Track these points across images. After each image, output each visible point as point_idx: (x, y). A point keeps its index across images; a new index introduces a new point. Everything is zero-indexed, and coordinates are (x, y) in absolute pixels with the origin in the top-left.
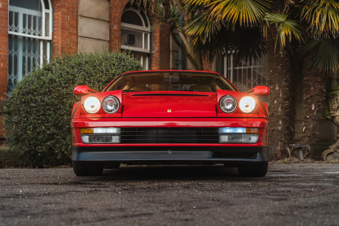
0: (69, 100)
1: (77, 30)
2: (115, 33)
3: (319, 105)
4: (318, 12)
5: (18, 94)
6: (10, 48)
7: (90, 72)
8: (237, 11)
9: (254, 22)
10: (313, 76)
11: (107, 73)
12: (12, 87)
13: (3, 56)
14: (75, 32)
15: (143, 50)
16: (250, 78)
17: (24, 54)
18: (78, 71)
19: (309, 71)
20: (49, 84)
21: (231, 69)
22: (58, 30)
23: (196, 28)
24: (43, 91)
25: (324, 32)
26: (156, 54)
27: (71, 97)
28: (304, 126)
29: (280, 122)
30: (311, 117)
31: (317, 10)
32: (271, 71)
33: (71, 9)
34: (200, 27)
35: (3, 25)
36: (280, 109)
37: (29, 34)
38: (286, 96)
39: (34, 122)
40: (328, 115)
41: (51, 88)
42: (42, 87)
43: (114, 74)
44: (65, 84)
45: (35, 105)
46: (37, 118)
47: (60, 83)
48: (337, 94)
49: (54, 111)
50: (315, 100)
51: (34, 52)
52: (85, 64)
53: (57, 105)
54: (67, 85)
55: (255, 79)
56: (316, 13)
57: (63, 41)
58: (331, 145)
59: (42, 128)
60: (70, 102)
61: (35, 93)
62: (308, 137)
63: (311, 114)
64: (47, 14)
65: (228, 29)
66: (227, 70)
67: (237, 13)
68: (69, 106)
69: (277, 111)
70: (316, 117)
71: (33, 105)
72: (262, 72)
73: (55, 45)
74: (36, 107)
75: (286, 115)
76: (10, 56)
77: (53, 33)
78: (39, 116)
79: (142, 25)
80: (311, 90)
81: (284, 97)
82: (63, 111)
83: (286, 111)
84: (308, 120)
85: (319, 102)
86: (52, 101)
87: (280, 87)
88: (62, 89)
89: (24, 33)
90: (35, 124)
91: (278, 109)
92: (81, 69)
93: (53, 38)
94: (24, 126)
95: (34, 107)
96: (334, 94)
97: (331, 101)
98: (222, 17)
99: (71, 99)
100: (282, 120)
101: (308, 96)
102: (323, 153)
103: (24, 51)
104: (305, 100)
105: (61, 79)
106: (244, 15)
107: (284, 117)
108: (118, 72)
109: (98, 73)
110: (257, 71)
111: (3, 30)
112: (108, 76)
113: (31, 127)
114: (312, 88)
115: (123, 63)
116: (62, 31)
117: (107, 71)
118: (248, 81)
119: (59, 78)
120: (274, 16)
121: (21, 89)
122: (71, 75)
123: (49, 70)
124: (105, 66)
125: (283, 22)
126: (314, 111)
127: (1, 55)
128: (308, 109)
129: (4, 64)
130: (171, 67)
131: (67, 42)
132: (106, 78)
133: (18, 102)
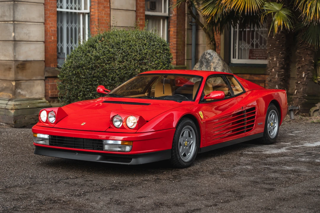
0: (111, 74)
1: (110, 3)
2: (140, 3)
3: (309, 73)
4: (309, 4)
5: (70, 67)
6: (58, 21)
7: (127, 51)
9: (256, 11)
10: (304, 49)
11: (140, 52)
12: (60, 55)
13: (53, 31)
14: (108, 6)
15: (162, 14)
16: (253, 38)
17: (68, 25)
18: (117, 50)
19: (301, 45)
20: (95, 60)
21: (238, 30)
22: (95, 5)
23: (210, 9)
24: (90, 66)
25: (313, 21)
26: (174, 17)
27: (113, 72)
28: (296, 89)
29: (277, 87)
30: (301, 83)
31: (308, 2)
32: (270, 45)
34: (213, 8)
35: (53, 5)
36: (277, 76)
37: (71, 9)
38: (282, 66)
39: (84, 90)
40: (316, 80)
41: (97, 64)
42: (89, 62)
43: (146, 54)
44: (108, 61)
45: (84, 77)
46: (86, 87)
47: (104, 60)
49: (99, 82)
50: (305, 69)
51: (75, 23)
52: (122, 43)
53: (102, 78)
54: (109, 62)
55: (257, 40)
56: (307, 5)
57: (99, 14)
58: (317, 103)
59: (90, 95)
60: (112, 76)
61: (84, 68)
62: (299, 98)
63: (302, 80)
66: (234, 31)
68: (111, 78)
69: (274, 78)
70: (306, 82)
71: (83, 76)
72: (264, 34)
73: (92, 17)
74: (85, 78)
75: (282, 81)
76: (58, 28)
77: (90, 7)
78: (88, 85)
80: (303, 61)
81: (280, 66)
82: (107, 83)
83: (282, 77)
84: (299, 85)
85: (308, 70)
86: (97, 74)
87: (277, 58)
88: (106, 65)
89: (67, 8)
90: (84, 91)
91: (276, 76)
92: (119, 48)
93: (90, 11)
94: (76, 93)
95: (83, 78)
97: (318, 68)
98: (231, 7)
99: (113, 73)
100: (278, 85)
101: (300, 66)
102: (311, 110)
103: (68, 23)
104: (297, 68)
105: (104, 57)
107: (280, 82)
108: (149, 52)
109: (133, 53)
110: (259, 33)
111: (53, 9)
112: (141, 55)
113: (81, 94)
114: (303, 59)
115: (152, 44)
116: (98, 6)
117: (141, 50)
118: (251, 41)
119: (103, 56)
120: (272, 5)
121: (72, 62)
122: (112, 53)
123: (93, 47)
124: (139, 46)
125: (278, 11)
126: (304, 78)
127: (52, 30)
128: (299, 76)
129: (54, 37)
130: (186, 28)
131: (102, 14)
132: (139, 57)
133: (70, 74)
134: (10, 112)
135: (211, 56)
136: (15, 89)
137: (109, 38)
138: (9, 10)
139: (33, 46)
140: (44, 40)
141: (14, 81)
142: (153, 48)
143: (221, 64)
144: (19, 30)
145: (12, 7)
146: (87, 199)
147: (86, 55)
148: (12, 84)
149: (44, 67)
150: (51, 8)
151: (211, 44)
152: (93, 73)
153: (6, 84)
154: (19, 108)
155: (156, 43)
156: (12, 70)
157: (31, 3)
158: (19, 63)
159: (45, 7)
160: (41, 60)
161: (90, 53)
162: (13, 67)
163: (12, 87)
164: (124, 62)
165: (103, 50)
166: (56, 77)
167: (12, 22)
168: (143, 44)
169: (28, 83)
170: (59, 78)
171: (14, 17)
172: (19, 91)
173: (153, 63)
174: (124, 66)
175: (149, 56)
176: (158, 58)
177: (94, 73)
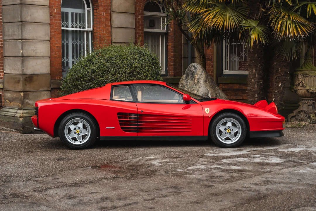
1: (111, 22)
2: (139, 21)
3: (285, 83)
5: (70, 80)
6: (63, 39)
7: (120, 65)
8: (222, 20)
9: (234, 28)
10: (280, 62)
14: (109, 24)
15: (161, 30)
16: (242, 52)
17: (73, 42)
18: (111, 64)
19: (277, 58)
20: (91, 73)
21: (229, 44)
22: (97, 23)
23: (196, 27)
24: (87, 78)
25: (284, 36)
26: (171, 33)
28: (274, 98)
29: (256, 95)
30: (278, 92)
31: (279, 20)
32: (250, 58)
33: (106, 7)
34: (199, 26)
36: (256, 86)
37: (76, 27)
38: (261, 77)
40: (292, 89)
41: (93, 77)
42: (86, 75)
43: (136, 67)
44: (102, 74)
47: (99, 73)
48: (298, 74)
50: (282, 79)
51: (80, 40)
52: (116, 58)
54: (104, 75)
55: (246, 53)
56: (278, 22)
58: (295, 110)
61: (82, 80)
63: (279, 89)
64: (89, 12)
65: (216, 32)
66: (226, 45)
67: (222, 21)
69: (253, 88)
70: (283, 91)
73: (95, 34)
75: (261, 90)
76: (63, 45)
77: (93, 25)
79: (160, 11)
80: (279, 72)
81: (259, 77)
83: (261, 87)
84: (276, 94)
85: (284, 80)
86: (93, 85)
87: (256, 70)
88: (100, 77)
89: (73, 27)
92: (113, 62)
93: (93, 29)
96: (296, 74)
101: (277, 76)
102: (289, 116)
103: (73, 40)
104: (275, 79)
106: (227, 23)
107: (259, 92)
108: (138, 65)
109: (125, 66)
111: (58, 28)
112: (132, 68)
115: (142, 58)
117: (131, 64)
118: (241, 54)
119: (98, 70)
120: (249, 22)
121: (72, 75)
122: (106, 67)
123: (91, 62)
124: (130, 60)
125: (254, 28)
126: (281, 87)
127: (57, 47)
128: (276, 86)
129: (59, 53)
130: (183, 43)
131: (104, 32)
132: (130, 70)
133: (70, 86)
134: (19, 120)
135: (196, 68)
136: (23, 100)
137: (106, 53)
138: (18, 29)
139: (39, 61)
140: (49, 55)
141: (22, 92)
142: (143, 62)
143: (204, 76)
144: (26, 47)
145: (20, 27)
146: (46, 195)
147: (84, 68)
148: (21, 95)
149: (50, 79)
150: (56, 27)
151: (201, 57)
152: (89, 85)
153: (16, 94)
154: (26, 116)
155: (145, 57)
156: (20, 82)
157: (38, 23)
158: (27, 76)
159: (50, 27)
160: (47, 73)
161: (87, 66)
162: (22, 79)
163: (20, 97)
164: (116, 74)
165: (99, 64)
166: (59, 88)
167: (20, 40)
168: (133, 58)
169: (35, 94)
170: (61, 89)
171: (22, 36)
172: (27, 101)
173: (142, 75)
174: (116, 78)
175: (138, 69)
176: (146, 71)
177: (91, 85)
